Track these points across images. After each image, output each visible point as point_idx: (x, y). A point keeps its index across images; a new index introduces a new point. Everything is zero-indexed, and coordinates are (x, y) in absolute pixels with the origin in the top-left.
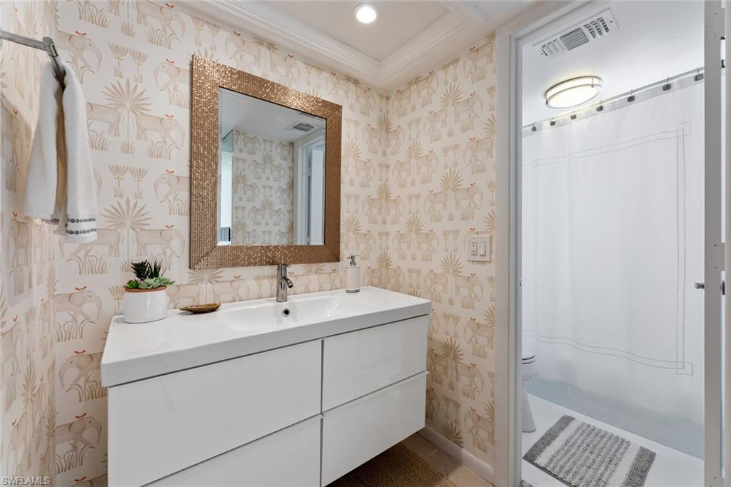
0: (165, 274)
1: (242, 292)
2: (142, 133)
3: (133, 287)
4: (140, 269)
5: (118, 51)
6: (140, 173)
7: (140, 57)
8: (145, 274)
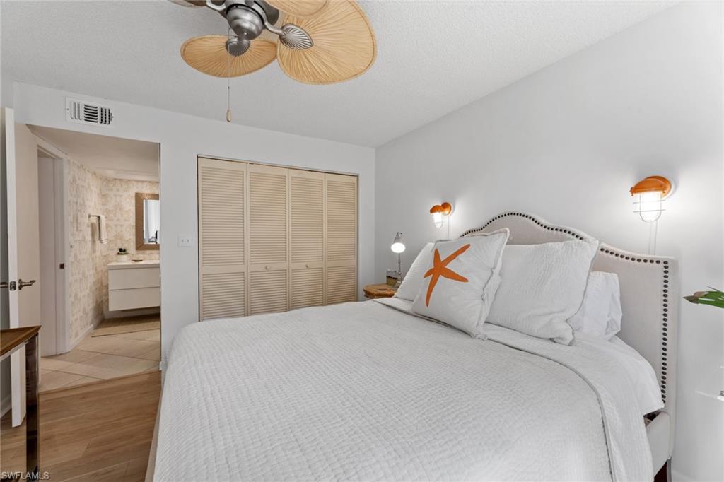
0: (128, 251)
1: (153, 258)
2: (122, 215)
3: (118, 254)
4: (121, 250)
5: (115, 195)
6: (122, 226)
7: (121, 196)
8: (122, 251)
